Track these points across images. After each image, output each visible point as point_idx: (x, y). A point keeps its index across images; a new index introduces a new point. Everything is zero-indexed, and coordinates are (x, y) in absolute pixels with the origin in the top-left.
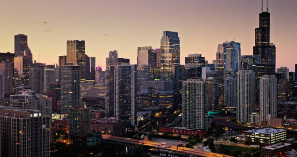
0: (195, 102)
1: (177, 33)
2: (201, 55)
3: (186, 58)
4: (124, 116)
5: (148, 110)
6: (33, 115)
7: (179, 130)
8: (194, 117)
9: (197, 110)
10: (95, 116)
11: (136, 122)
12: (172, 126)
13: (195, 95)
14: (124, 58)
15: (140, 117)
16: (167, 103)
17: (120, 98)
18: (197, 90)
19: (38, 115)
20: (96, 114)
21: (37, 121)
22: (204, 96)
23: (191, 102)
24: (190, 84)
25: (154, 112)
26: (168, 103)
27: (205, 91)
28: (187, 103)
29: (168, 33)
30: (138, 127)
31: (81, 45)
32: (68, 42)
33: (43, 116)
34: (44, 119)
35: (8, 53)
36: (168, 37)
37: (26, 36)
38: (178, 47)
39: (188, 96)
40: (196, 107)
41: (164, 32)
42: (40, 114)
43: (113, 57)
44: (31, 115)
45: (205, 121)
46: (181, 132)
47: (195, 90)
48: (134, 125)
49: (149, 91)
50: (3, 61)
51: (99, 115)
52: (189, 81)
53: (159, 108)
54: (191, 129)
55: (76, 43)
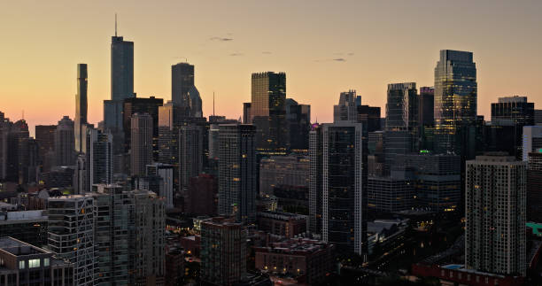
0: (493, 210)
1: (471, 54)
2: (525, 98)
3: (493, 105)
4: (341, 233)
5: (402, 217)
6: (27, 264)
7: (456, 272)
8: (492, 243)
9: (499, 229)
10: (284, 229)
11: (365, 248)
12: (442, 262)
13: (493, 195)
14: (371, 106)
15: (377, 235)
16: (445, 201)
17: (331, 195)
18: (499, 181)
19: (42, 262)
20: (287, 224)
21: (38, 277)
22: (516, 196)
23: (486, 208)
24: (482, 168)
25: (414, 220)
26: (449, 201)
27: (517, 186)
28: (476, 211)
29: (449, 55)
30: (370, 258)
31: (277, 81)
32: (255, 77)
33: (54, 266)
34: (58, 272)
35: (152, 98)
36: (449, 62)
37: (193, 67)
38: (473, 83)
39: (477, 197)
40: (497, 221)
41: (442, 52)
42: (46, 262)
43: (347, 104)
44: (22, 264)
45: (517, 253)
46: (460, 276)
47: (493, 181)
48: (360, 253)
49: (406, 176)
50: (136, 114)
51: (292, 227)
52: (479, 161)
53: (428, 210)
54: (485, 271)
55: (267, 79)
